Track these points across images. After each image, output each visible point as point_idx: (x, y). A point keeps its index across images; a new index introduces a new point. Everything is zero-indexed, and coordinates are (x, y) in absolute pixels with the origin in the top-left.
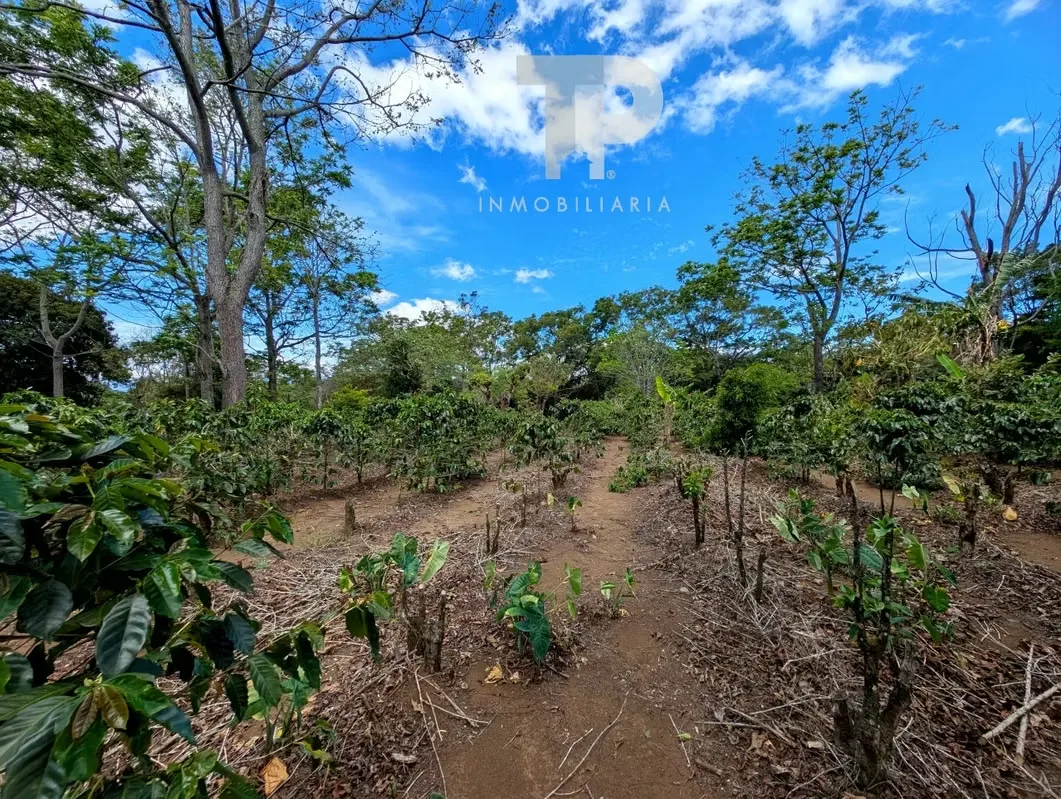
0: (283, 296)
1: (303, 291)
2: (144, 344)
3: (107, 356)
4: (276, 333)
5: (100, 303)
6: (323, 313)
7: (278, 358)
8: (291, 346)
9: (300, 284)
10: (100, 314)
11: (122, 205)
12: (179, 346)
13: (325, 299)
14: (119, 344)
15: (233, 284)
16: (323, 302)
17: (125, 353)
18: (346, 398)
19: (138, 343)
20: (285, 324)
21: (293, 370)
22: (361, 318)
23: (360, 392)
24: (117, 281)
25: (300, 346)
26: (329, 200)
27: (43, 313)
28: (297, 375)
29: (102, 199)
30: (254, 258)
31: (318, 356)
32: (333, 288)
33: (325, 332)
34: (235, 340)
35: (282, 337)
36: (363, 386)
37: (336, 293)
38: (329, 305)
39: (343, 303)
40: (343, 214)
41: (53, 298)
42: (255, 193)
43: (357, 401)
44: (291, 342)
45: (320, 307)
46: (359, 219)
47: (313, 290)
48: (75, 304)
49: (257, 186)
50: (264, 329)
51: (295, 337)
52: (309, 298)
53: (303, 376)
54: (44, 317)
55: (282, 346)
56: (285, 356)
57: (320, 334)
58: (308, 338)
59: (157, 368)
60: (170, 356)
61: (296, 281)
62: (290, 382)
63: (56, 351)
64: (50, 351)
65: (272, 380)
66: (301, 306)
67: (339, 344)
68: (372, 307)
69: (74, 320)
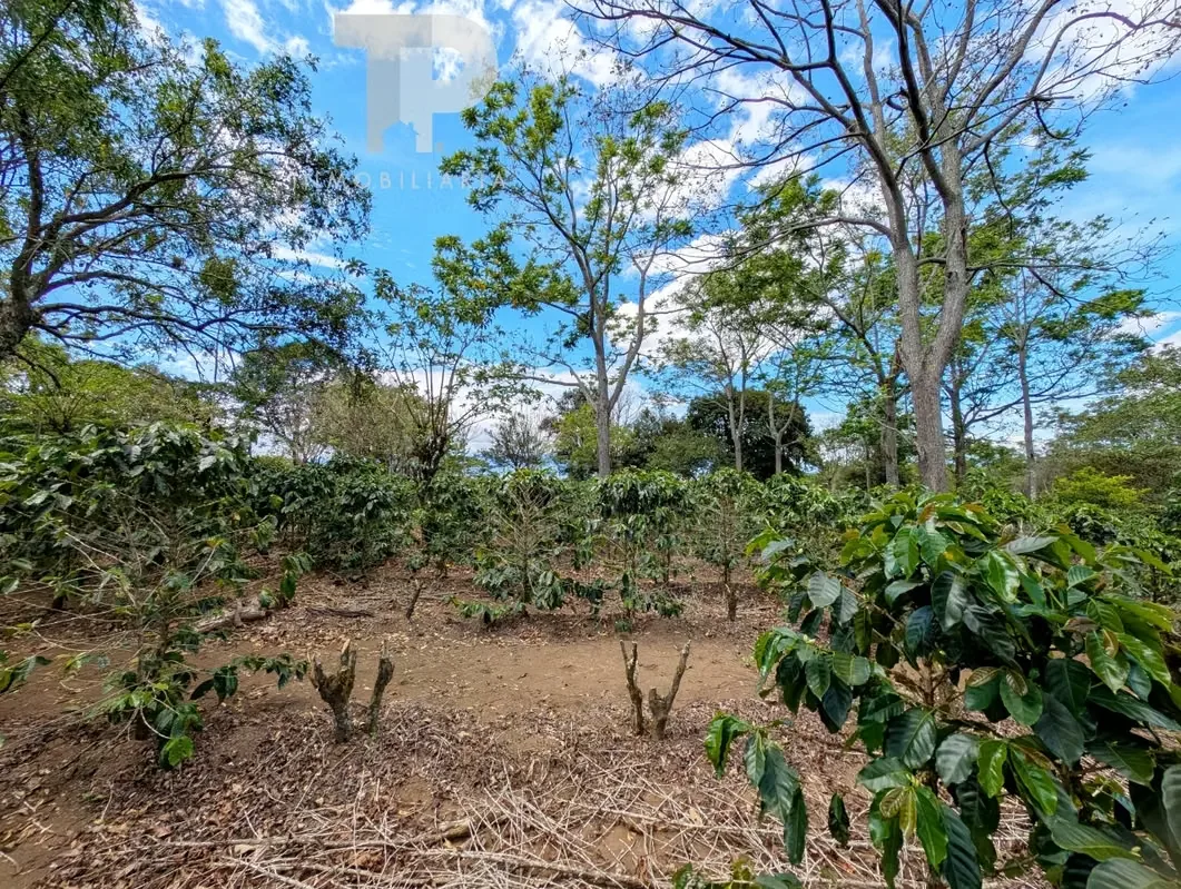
0: (974, 359)
1: (1001, 348)
2: (833, 430)
3: (807, 445)
4: (965, 406)
5: (803, 401)
6: (1033, 369)
7: (967, 436)
8: (985, 418)
9: (998, 338)
10: (802, 409)
11: (823, 312)
12: (861, 430)
13: (1037, 350)
14: (814, 433)
15: (931, 357)
16: (1033, 354)
17: (819, 440)
18: (1082, 489)
19: (828, 431)
20: (976, 393)
21: (985, 450)
22: (1107, 365)
23: (1114, 480)
24: (819, 380)
25: (998, 418)
26: (1044, 214)
27: (771, 413)
28: (989, 456)
29: (809, 314)
30: (953, 321)
31: (1029, 428)
32: (1053, 332)
33: (1039, 395)
34: (932, 418)
35: (972, 409)
36: (1113, 472)
37: (1056, 337)
38: (1045, 356)
39: (1070, 348)
40: (1068, 224)
41: (776, 401)
42: (954, 248)
43: (1107, 494)
44: (984, 414)
45: (1029, 362)
46: (1099, 218)
47: (1019, 342)
48: (787, 404)
49: (956, 240)
50: (949, 403)
51: (989, 407)
52: (1012, 353)
53: (997, 456)
54: (771, 417)
55: (973, 421)
56: (977, 431)
57: (1031, 399)
58: (1010, 406)
59: (842, 452)
60: (854, 440)
61: (992, 336)
62: (979, 465)
63: (778, 441)
64: (774, 442)
65: (960, 462)
66: (998, 367)
67: (1057, 409)
68: (1133, 342)
69: (788, 417)
